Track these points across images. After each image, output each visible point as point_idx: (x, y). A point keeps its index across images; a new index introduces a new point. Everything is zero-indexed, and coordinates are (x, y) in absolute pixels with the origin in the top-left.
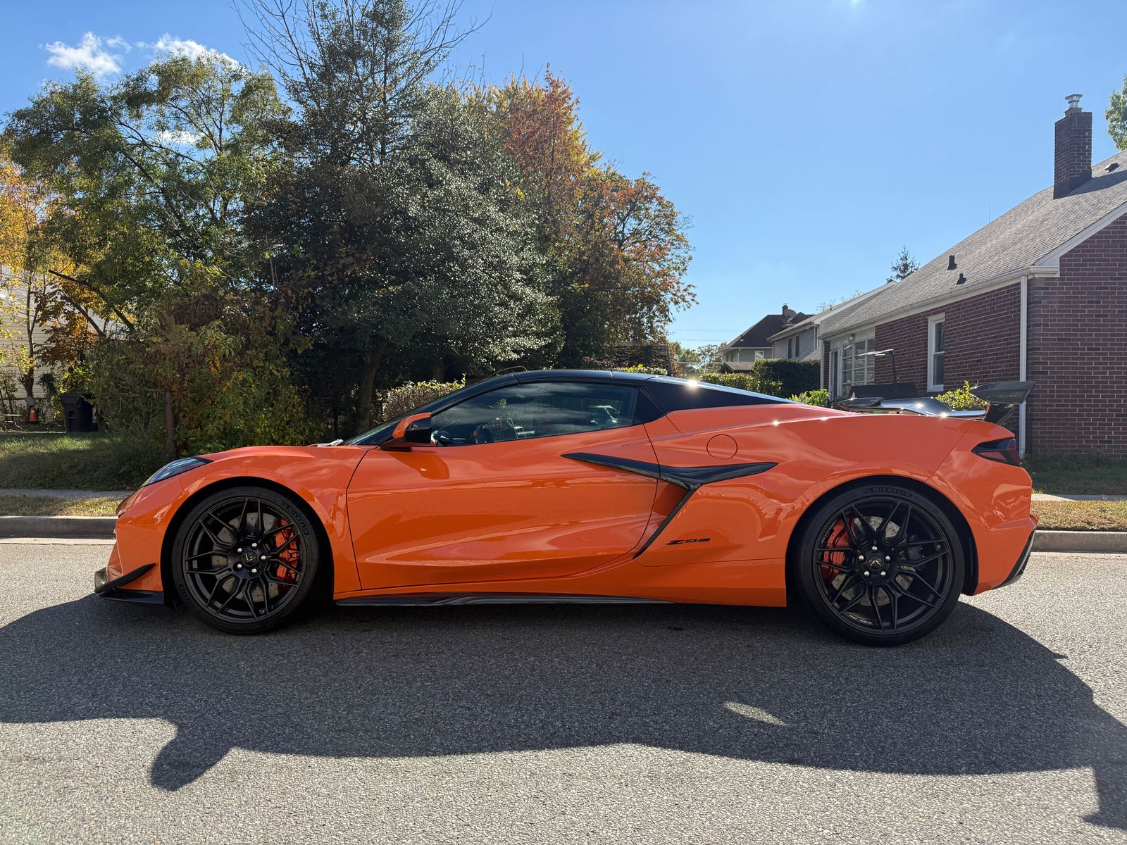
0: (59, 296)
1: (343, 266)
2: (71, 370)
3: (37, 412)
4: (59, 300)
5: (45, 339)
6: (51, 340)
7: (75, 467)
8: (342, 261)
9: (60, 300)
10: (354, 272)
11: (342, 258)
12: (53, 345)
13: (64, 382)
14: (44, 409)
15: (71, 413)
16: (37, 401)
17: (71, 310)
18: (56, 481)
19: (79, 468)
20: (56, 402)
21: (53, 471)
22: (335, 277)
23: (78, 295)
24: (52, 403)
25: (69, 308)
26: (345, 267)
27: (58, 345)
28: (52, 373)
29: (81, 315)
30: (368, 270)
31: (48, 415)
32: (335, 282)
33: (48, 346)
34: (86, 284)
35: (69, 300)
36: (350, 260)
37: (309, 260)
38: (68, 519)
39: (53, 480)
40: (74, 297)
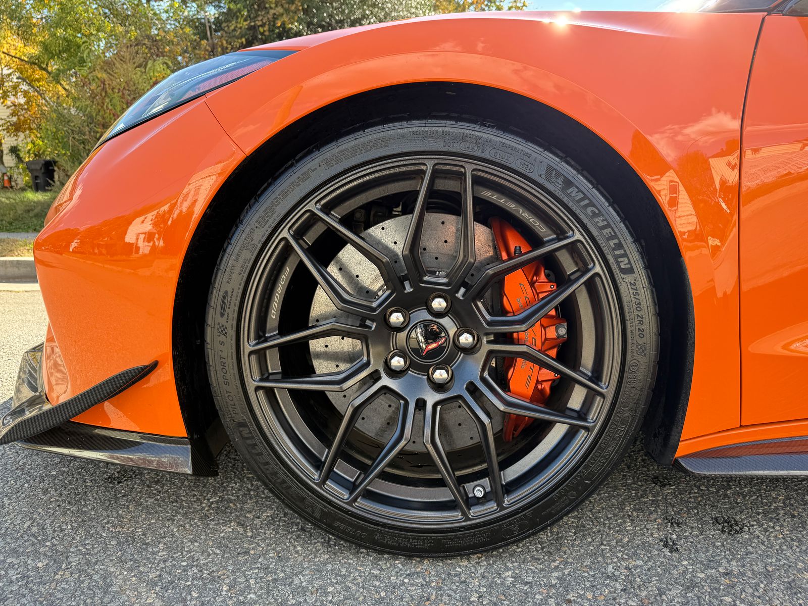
0: (15, 77)
1: (274, 18)
2: (33, 142)
3: (10, 178)
4: (15, 80)
5: (8, 114)
6: (13, 115)
7: (32, 210)
8: (272, 12)
9: (17, 80)
10: (283, 24)
11: (271, 8)
12: (15, 119)
13: (29, 152)
14: (15, 176)
15: (36, 178)
16: (9, 169)
17: (26, 89)
18: (14, 224)
19: (36, 211)
20: (24, 170)
21: (9, 214)
22: (266, 28)
23: (31, 76)
24: (21, 171)
25: (24, 87)
26: (275, 17)
27: (18, 119)
28: (18, 145)
29: (36, 94)
30: (297, 22)
31: (19, 181)
32: (267, 33)
33: (11, 120)
34: (35, 64)
35: (24, 80)
36: (280, 10)
37: (239, 11)
38: (18, 261)
39: (11, 224)
40: (28, 77)
